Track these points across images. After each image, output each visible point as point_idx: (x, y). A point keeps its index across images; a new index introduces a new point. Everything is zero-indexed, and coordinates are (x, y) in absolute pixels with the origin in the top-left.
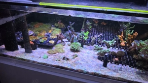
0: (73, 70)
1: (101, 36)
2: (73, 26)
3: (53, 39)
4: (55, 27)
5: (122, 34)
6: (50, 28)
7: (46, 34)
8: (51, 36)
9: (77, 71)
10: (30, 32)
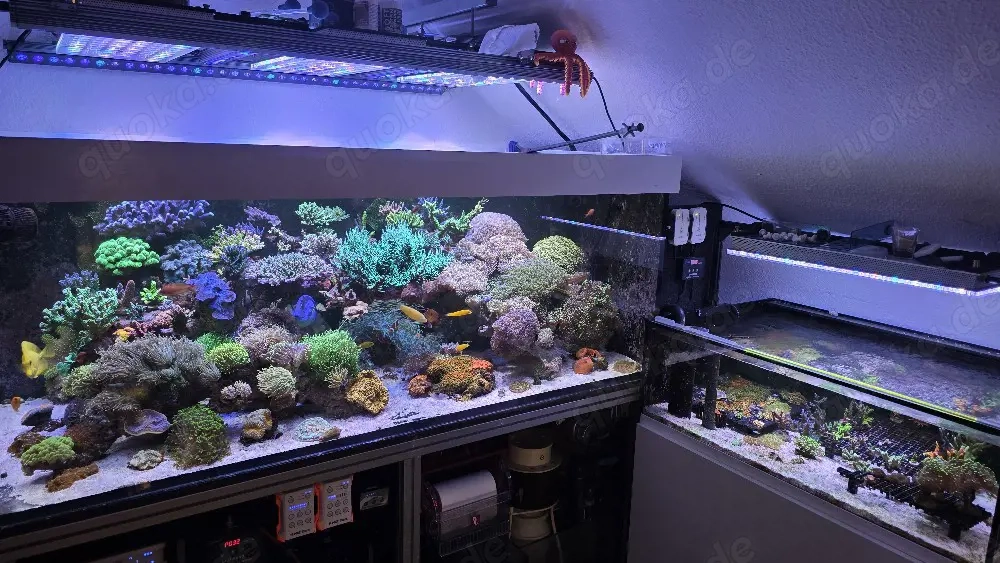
0: (781, 476)
1: (886, 444)
2: (821, 406)
3: (763, 420)
4: (780, 397)
5: (937, 449)
6: (767, 397)
7: (753, 406)
8: (760, 413)
9: (790, 481)
10: (720, 394)
